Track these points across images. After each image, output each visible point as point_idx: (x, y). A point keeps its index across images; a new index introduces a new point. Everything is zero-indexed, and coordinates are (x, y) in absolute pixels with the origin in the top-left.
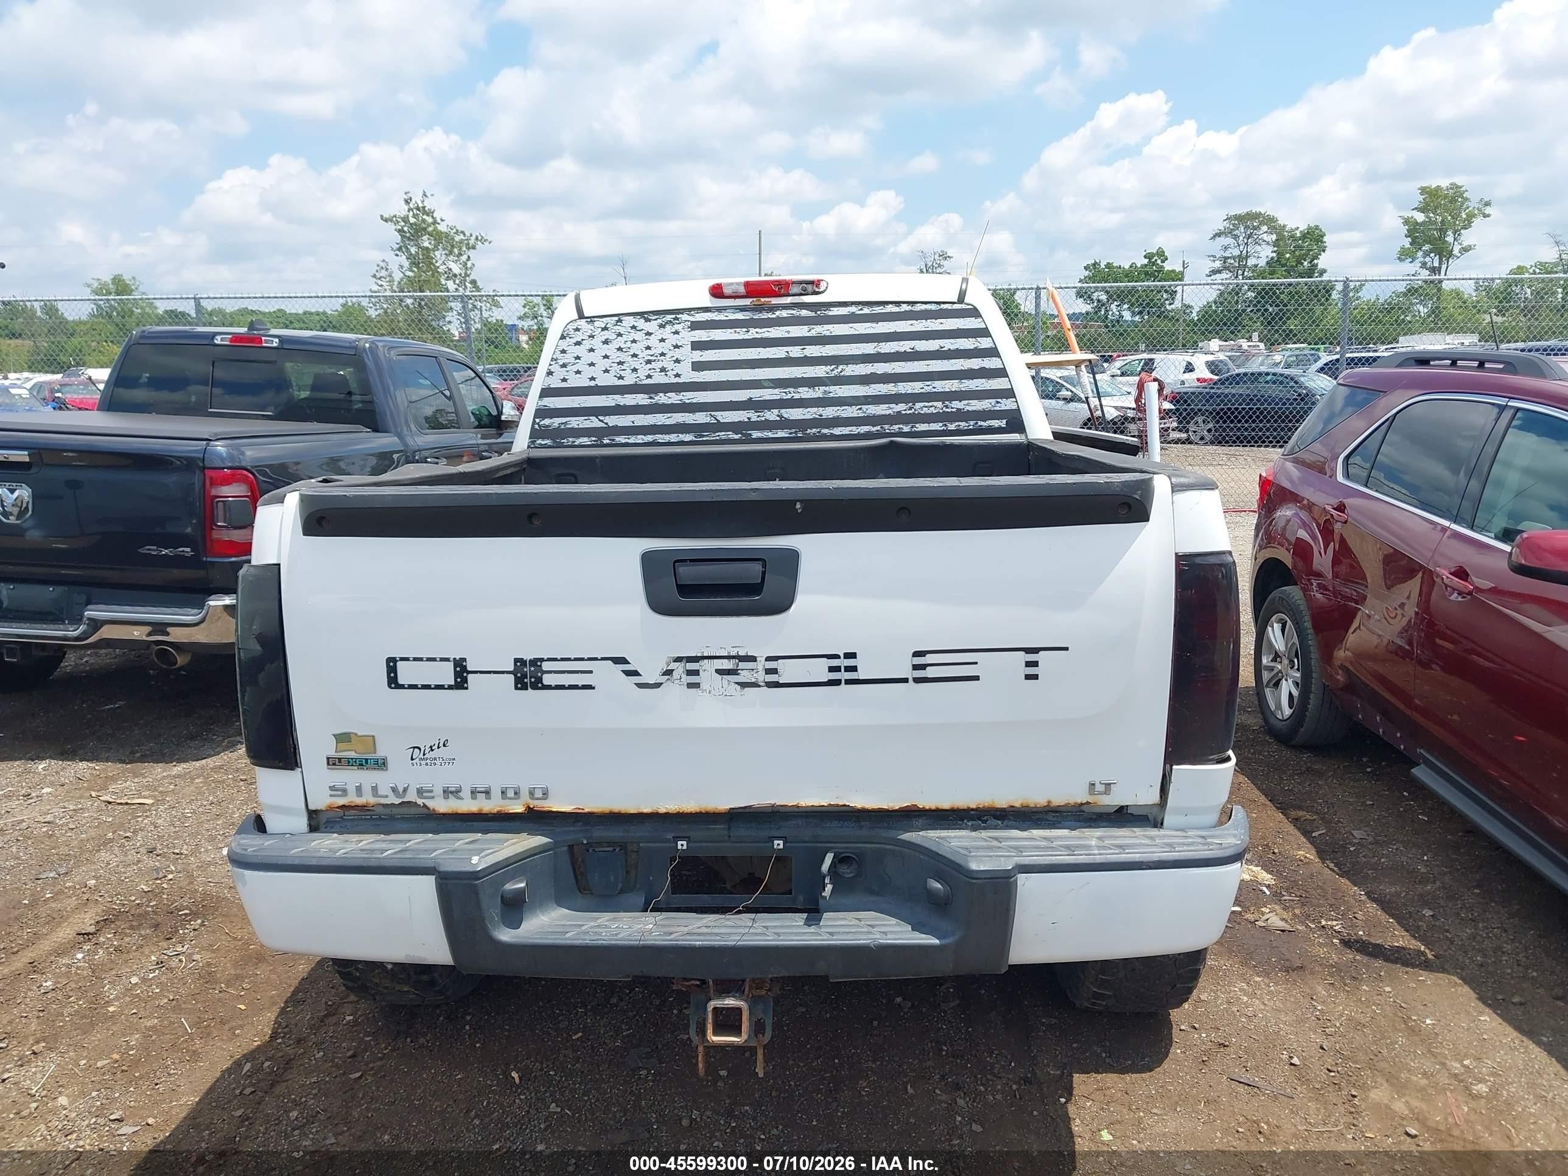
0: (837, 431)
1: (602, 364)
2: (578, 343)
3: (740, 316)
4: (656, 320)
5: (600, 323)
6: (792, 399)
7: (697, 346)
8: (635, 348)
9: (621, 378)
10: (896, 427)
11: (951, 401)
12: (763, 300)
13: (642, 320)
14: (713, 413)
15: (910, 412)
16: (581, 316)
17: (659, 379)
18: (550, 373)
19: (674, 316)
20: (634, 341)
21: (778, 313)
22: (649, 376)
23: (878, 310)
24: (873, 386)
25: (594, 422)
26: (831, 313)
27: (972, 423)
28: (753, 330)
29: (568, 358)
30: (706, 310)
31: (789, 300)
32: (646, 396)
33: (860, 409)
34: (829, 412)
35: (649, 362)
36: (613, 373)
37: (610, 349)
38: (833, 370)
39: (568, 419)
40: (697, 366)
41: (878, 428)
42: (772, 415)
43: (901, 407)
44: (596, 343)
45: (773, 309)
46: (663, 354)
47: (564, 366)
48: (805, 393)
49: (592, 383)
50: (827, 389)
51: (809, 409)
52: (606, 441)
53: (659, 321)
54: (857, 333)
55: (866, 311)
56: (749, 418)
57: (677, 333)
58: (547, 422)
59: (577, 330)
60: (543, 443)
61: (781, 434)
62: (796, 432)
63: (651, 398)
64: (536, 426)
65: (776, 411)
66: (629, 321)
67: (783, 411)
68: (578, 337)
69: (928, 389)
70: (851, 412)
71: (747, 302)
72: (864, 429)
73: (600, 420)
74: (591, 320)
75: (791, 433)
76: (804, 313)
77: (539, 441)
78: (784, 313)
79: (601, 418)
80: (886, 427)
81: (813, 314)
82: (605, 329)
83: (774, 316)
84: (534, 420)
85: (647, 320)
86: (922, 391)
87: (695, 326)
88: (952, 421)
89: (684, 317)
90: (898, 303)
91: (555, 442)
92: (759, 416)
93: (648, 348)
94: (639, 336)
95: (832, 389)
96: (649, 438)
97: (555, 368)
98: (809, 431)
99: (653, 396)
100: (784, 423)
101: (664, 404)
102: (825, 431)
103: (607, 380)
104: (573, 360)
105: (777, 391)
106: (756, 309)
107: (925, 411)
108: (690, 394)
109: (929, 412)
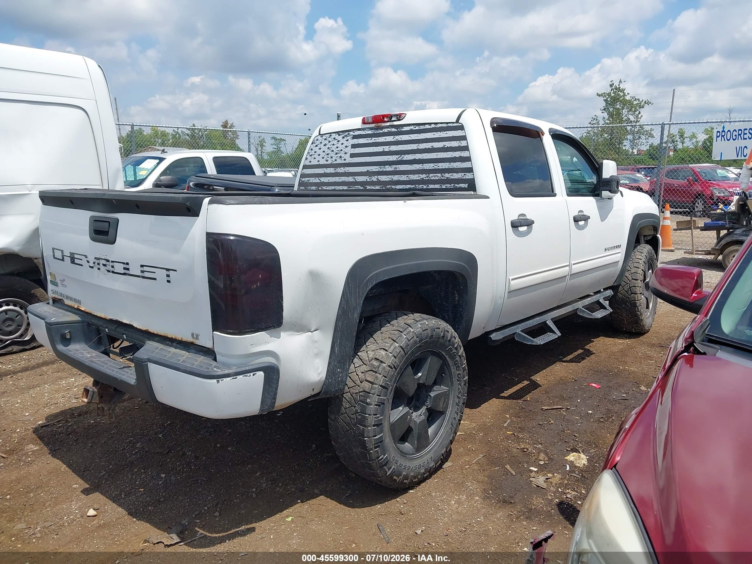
0: (399, 187)
1: (322, 155)
2: (317, 146)
3: (370, 132)
5: (325, 137)
6: (383, 171)
7: (354, 146)
8: (333, 148)
9: (327, 161)
10: (421, 186)
11: (445, 173)
12: (379, 124)
13: (338, 135)
14: (355, 177)
15: (427, 179)
16: (319, 134)
17: (339, 161)
18: (306, 159)
19: (348, 133)
20: (333, 145)
21: (383, 130)
22: (336, 160)
23: (422, 127)
24: (414, 165)
25: (317, 180)
26: (403, 130)
27: (452, 185)
28: (373, 139)
30: (359, 129)
31: (389, 124)
32: (334, 169)
33: (408, 176)
34: (396, 178)
35: (336, 154)
36: (325, 159)
37: (326, 148)
38: (399, 157)
39: (310, 178)
40: (352, 155)
41: (414, 186)
42: (374, 179)
43: (424, 176)
44: (322, 146)
45: (382, 128)
46: (341, 150)
47: (311, 156)
48: (388, 168)
49: (318, 163)
50: (396, 166)
51: (388, 176)
52: (320, 189)
53: (343, 135)
54: (412, 139)
55: (417, 128)
56: (367, 180)
57: (347, 140)
58: (303, 179)
59: (317, 140)
60: (302, 188)
61: (378, 187)
63: (335, 170)
64: (300, 181)
65: (376, 177)
66: (334, 135)
67: (379, 177)
68: (317, 143)
69: (436, 167)
70: (404, 178)
71: (373, 125)
72: (408, 186)
74: (322, 135)
75: (381, 187)
76: (393, 130)
78: (386, 130)
79: (319, 178)
80: (417, 186)
81: (396, 130)
82: (326, 139)
83: (382, 132)
84: (300, 179)
86: (433, 168)
87: (354, 137)
88: (444, 184)
89: (351, 133)
90: (430, 124)
91: (305, 188)
92: (370, 179)
93: (337, 147)
94: (335, 142)
95: (398, 166)
96: (333, 188)
97: (308, 157)
98: (387, 187)
100: (379, 183)
101: (339, 173)
102: (393, 187)
103: (323, 162)
104: (314, 153)
105: (377, 167)
106: (377, 128)
107: (433, 178)
108: (347, 168)
109: (435, 179)
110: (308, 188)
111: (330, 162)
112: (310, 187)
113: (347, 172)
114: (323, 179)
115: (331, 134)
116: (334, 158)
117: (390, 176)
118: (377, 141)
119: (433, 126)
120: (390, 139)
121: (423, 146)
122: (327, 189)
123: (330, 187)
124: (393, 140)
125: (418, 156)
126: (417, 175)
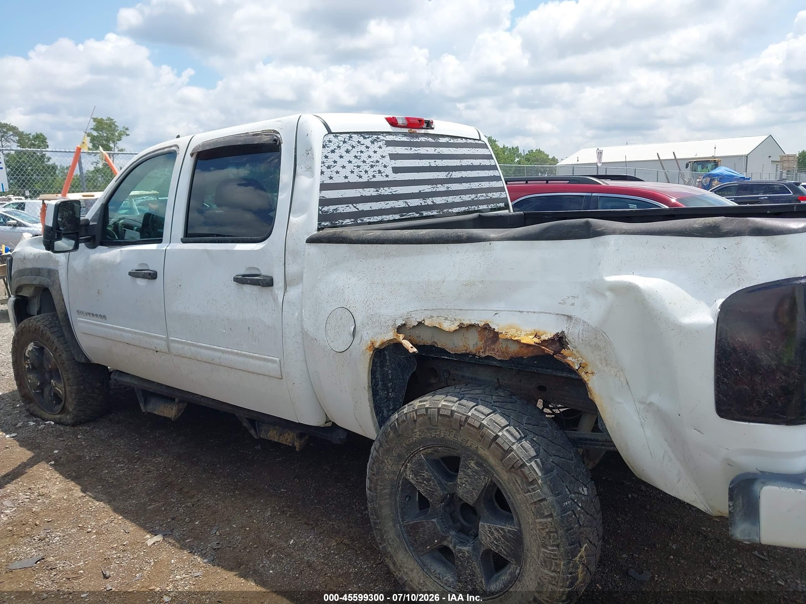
0: (455, 210)
1: (349, 167)
2: (333, 151)
3: (405, 139)
4: (368, 138)
5: (341, 137)
6: (435, 192)
7: (393, 157)
8: (364, 156)
9: (360, 177)
10: (473, 207)
11: (488, 193)
12: (413, 130)
13: (362, 138)
14: (406, 201)
15: (476, 199)
16: (330, 132)
17: (379, 178)
18: (322, 173)
19: (376, 136)
20: (362, 152)
22: (374, 176)
23: (456, 141)
24: (463, 184)
25: (351, 209)
26: (440, 141)
27: (495, 204)
28: (413, 149)
29: (330, 162)
30: (389, 133)
31: (423, 131)
32: (375, 190)
33: (460, 197)
34: (450, 199)
35: (372, 166)
36: (356, 173)
37: (350, 156)
38: (448, 175)
39: (337, 206)
40: (396, 170)
41: (467, 208)
42: (429, 201)
43: (473, 196)
44: (342, 151)
45: (417, 136)
46: (378, 162)
47: (329, 167)
49: (346, 181)
50: (447, 185)
51: (443, 198)
52: (359, 221)
53: (370, 139)
54: (452, 153)
55: (452, 141)
56: (421, 204)
57: (380, 147)
58: (326, 209)
59: (330, 141)
60: (326, 224)
61: (434, 213)
62: (439, 212)
63: (377, 191)
64: (320, 212)
65: (430, 199)
66: (355, 137)
67: (433, 198)
68: (332, 146)
70: (457, 199)
71: (406, 130)
72: (463, 209)
73: (354, 207)
74: (336, 134)
76: (430, 140)
77: (323, 223)
78: (423, 139)
79: (355, 205)
80: (470, 207)
81: (433, 141)
82: (344, 142)
83: (419, 140)
84: (319, 209)
85: (365, 138)
86: (479, 187)
87: (389, 144)
88: (490, 204)
89: (381, 137)
90: (462, 138)
91: (332, 223)
92: (424, 202)
93: (370, 157)
94: (363, 148)
95: (449, 185)
96: (379, 218)
97: (324, 169)
98: (444, 211)
99: (378, 189)
100: (435, 206)
101: (384, 195)
102: (450, 210)
103: (353, 179)
104: (332, 164)
105: (430, 186)
106: (411, 135)
107: (481, 198)
108: (394, 189)
109: (482, 199)
110: (337, 222)
111: (365, 179)
112: (340, 221)
113: (394, 193)
114: (363, 207)
115: (350, 134)
116: (371, 174)
117: (444, 198)
118: (419, 152)
119: (464, 141)
120: (431, 151)
121: (465, 162)
122: (371, 220)
123: (375, 217)
124: (435, 153)
125: (464, 174)
126: (468, 196)
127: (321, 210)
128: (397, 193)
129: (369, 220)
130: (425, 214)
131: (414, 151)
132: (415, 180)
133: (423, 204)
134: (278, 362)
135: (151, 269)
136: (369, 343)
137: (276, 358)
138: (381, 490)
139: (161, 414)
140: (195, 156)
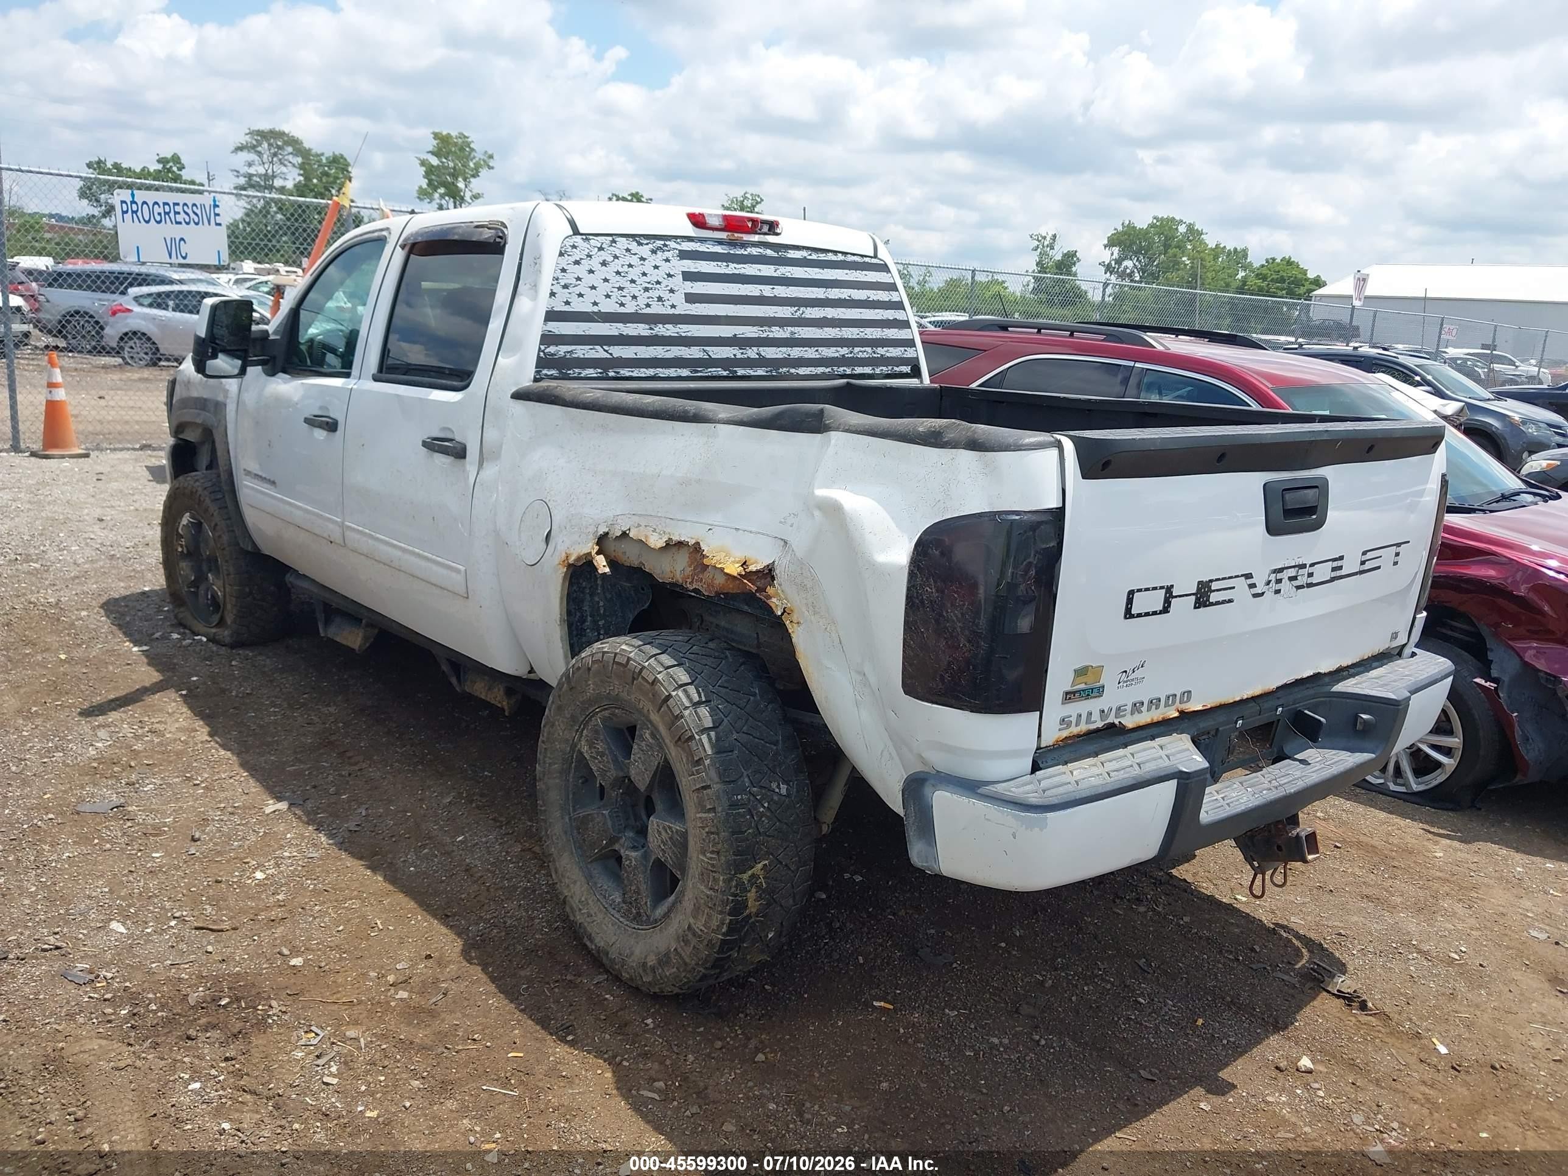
0: (803, 371)
1: (604, 289)
2: (577, 263)
3: (718, 249)
4: (647, 244)
5: (595, 242)
6: (767, 338)
7: (688, 276)
8: (634, 274)
9: (622, 305)
10: (842, 369)
11: (877, 347)
12: (736, 235)
13: (635, 243)
14: (706, 348)
15: (850, 355)
16: (576, 232)
17: (657, 309)
18: (553, 294)
19: (663, 242)
20: (630, 266)
21: (749, 250)
22: (648, 305)
23: (822, 257)
24: (825, 329)
25: (598, 353)
26: (789, 256)
27: (890, 368)
28: (732, 265)
29: (570, 279)
30: (690, 239)
31: (756, 238)
32: (647, 327)
33: (817, 351)
34: (796, 352)
35: (646, 289)
36: (614, 299)
37: (609, 272)
38: (796, 312)
39: (573, 347)
40: (691, 298)
41: (829, 369)
42: (752, 353)
43: (844, 351)
44: (595, 263)
45: (744, 245)
46: (658, 283)
47: (565, 287)
48: (777, 333)
49: (595, 309)
50: (793, 329)
51: (780, 349)
52: (611, 374)
53: (650, 246)
54: (810, 277)
55: (814, 257)
56: (735, 355)
57: (667, 260)
58: (552, 349)
59: (574, 247)
60: (549, 373)
61: (761, 372)
62: (771, 371)
63: (651, 329)
64: (542, 354)
65: (755, 349)
66: (622, 243)
67: (761, 349)
68: (577, 255)
69: (862, 335)
70: (810, 353)
71: (723, 235)
72: (820, 370)
73: (605, 350)
74: (587, 237)
75: (767, 372)
76: (769, 252)
77: (545, 372)
78: (754, 251)
79: (606, 348)
80: (835, 368)
81: (776, 254)
82: (601, 249)
83: (746, 253)
84: (540, 348)
85: (640, 244)
86: (858, 336)
87: (684, 255)
88: (878, 366)
89: (672, 244)
90: (835, 252)
91: (561, 372)
92: (742, 353)
93: (644, 274)
94: (634, 260)
95: (796, 330)
96: (651, 372)
97: (557, 289)
98: (781, 370)
99: (653, 326)
100: (762, 362)
101: (663, 336)
102: (793, 371)
103: (608, 307)
104: (574, 281)
105: (755, 329)
106: (732, 243)
107: (860, 355)
108: (685, 328)
109: (863, 356)
110: (571, 372)
111: (630, 308)
112: (576, 370)
113: (683, 335)
114: (618, 351)
115: (614, 237)
116: (642, 301)
117: (784, 349)
118: (742, 271)
119: (840, 257)
120: (767, 270)
121: (834, 293)
122: (634, 374)
123: (642, 370)
124: (775, 275)
125: (831, 313)
126: (833, 349)
127: (543, 351)
128: (689, 334)
129: (631, 374)
130: (741, 372)
131: (733, 268)
132: (727, 316)
133: (739, 356)
134: (463, 573)
135: (332, 416)
136: (564, 555)
137: (461, 567)
138: (550, 764)
139: (344, 642)
140: (407, 249)
